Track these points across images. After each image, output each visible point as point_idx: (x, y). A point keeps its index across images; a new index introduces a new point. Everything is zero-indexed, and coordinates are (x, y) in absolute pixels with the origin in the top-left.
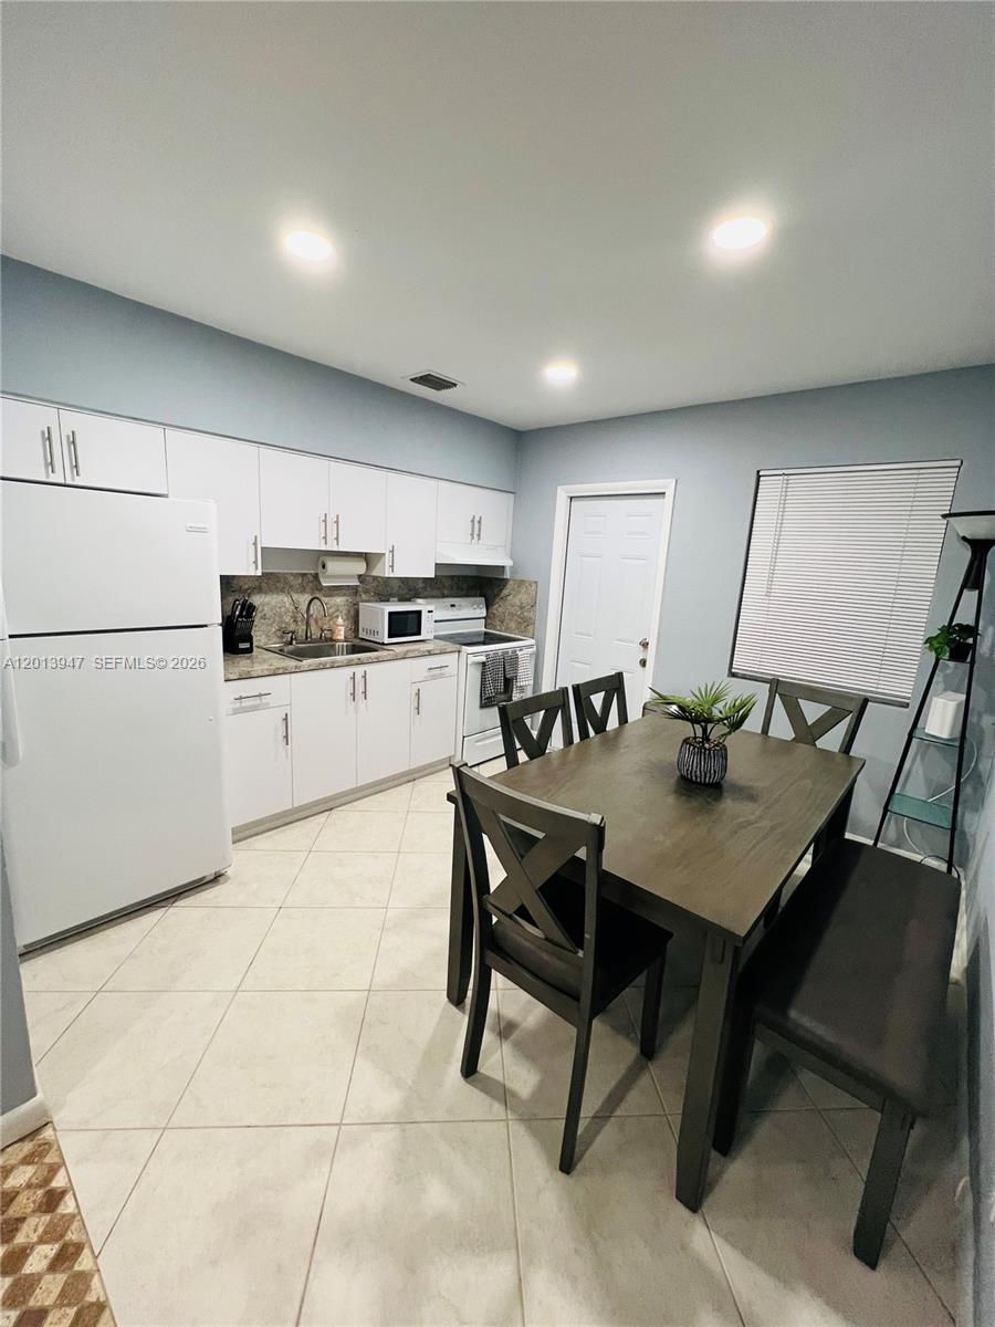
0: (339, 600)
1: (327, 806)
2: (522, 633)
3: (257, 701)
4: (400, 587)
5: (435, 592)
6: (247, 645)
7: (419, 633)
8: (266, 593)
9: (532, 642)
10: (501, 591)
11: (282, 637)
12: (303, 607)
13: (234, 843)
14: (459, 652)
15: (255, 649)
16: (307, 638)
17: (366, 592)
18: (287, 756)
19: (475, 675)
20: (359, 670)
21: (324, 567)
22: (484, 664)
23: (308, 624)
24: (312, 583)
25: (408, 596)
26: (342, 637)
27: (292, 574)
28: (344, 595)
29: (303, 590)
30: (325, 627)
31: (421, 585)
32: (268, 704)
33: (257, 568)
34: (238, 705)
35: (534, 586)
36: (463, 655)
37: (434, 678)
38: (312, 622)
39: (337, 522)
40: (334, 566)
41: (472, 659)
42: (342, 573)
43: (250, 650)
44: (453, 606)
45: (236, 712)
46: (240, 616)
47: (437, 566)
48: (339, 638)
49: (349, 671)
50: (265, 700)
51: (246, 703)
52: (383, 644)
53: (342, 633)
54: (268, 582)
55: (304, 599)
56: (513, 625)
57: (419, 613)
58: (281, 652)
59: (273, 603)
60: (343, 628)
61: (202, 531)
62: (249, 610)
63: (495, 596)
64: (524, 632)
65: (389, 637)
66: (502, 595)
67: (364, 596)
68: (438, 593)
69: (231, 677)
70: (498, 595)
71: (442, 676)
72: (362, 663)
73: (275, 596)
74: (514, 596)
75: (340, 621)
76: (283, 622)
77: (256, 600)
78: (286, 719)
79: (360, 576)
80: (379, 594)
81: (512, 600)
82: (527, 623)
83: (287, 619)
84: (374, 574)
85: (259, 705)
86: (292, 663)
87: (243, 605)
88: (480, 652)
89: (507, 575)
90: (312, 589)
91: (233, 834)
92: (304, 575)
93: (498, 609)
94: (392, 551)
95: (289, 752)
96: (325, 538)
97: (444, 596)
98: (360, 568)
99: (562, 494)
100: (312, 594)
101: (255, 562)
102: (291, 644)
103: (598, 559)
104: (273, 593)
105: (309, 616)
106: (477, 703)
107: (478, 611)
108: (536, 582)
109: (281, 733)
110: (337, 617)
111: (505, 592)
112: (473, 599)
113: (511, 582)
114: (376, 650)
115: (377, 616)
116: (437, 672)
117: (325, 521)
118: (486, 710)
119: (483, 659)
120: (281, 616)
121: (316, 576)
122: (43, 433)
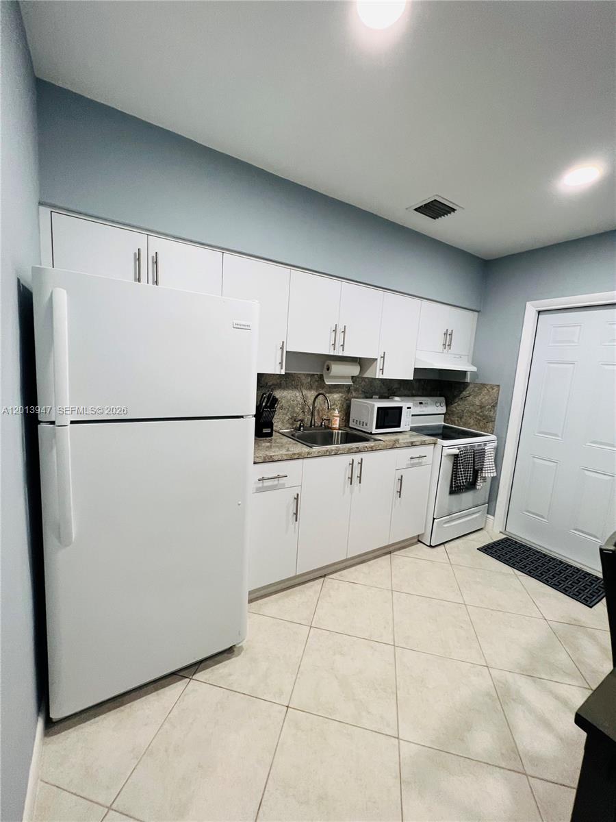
0: (336, 396)
1: (322, 574)
2: (481, 428)
3: (275, 482)
4: (381, 387)
5: (406, 392)
6: (268, 431)
7: (399, 426)
8: (284, 389)
9: (493, 437)
10: (461, 392)
11: (293, 424)
12: (310, 401)
13: (250, 601)
14: (435, 444)
15: (274, 433)
16: (311, 426)
17: (356, 390)
18: (295, 532)
19: (448, 465)
20: (357, 457)
21: (328, 369)
22: (456, 456)
23: (312, 414)
24: (318, 382)
25: (386, 395)
26: (337, 426)
27: (304, 374)
28: (340, 392)
29: (310, 388)
30: (325, 417)
31: (396, 386)
32: (284, 484)
33: (282, 368)
34: (260, 484)
35: (496, 389)
36: (439, 447)
37: (413, 465)
38: (316, 413)
39: (344, 332)
40: (336, 369)
41: (447, 451)
42: (342, 374)
43: (270, 435)
44: (421, 403)
45: (259, 490)
46: (266, 406)
47: (417, 370)
48: (334, 426)
49: (349, 458)
50: (282, 481)
51: (267, 483)
52: (371, 433)
53: (337, 423)
54: (286, 381)
55: (311, 395)
56: (472, 422)
57: (401, 408)
58: (292, 436)
59: (289, 397)
60: (338, 419)
61: (247, 328)
62: (273, 402)
63: (455, 397)
64: (484, 428)
65: (377, 428)
66: (462, 395)
67: (354, 394)
68: (409, 393)
69: (257, 460)
70: (458, 395)
71: (420, 464)
72: (359, 451)
73: (291, 391)
74: (475, 397)
75: (336, 413)
76: (294, 412)
77: (278, 394)
78: (297, 499)
79: (353, 377)
80: (364, 392)
81: (472, 401)
82: (487, 419)
83: (297, 410)
84: (365, 376)
85: (276, 485)
86: (306, 449)
87: (269, 397)
88: (452, 446)
89: (468, 380)
90: (317, 387)
91: (249, 594)
92: (313, 375)
93: (458, 406)
94: (384, 357)
95: (297, 527)
96: (334, 345)
97: (413, 396)
98: (355, 370)
99: (531, 309)
100: (317, 390)
101: (281, 363)
102: (300, 430)
103: (572, 365)
104: (290, 389)
105: (314, 407)
106: (447, 489)
107: (440, 408)
108: (499, 386)
109: (293, 510)
110: (334, 409)
111: (465, 393)
112: (436, 399)
113: (471, 386)
114: (367, 440)
115: (367, 410)
116: (416, 461)
117: (335, 331)
118: (454, 497)
119: (457, 452)
120: (293, 408)
121: (321, 377)
122: (135, 254)
